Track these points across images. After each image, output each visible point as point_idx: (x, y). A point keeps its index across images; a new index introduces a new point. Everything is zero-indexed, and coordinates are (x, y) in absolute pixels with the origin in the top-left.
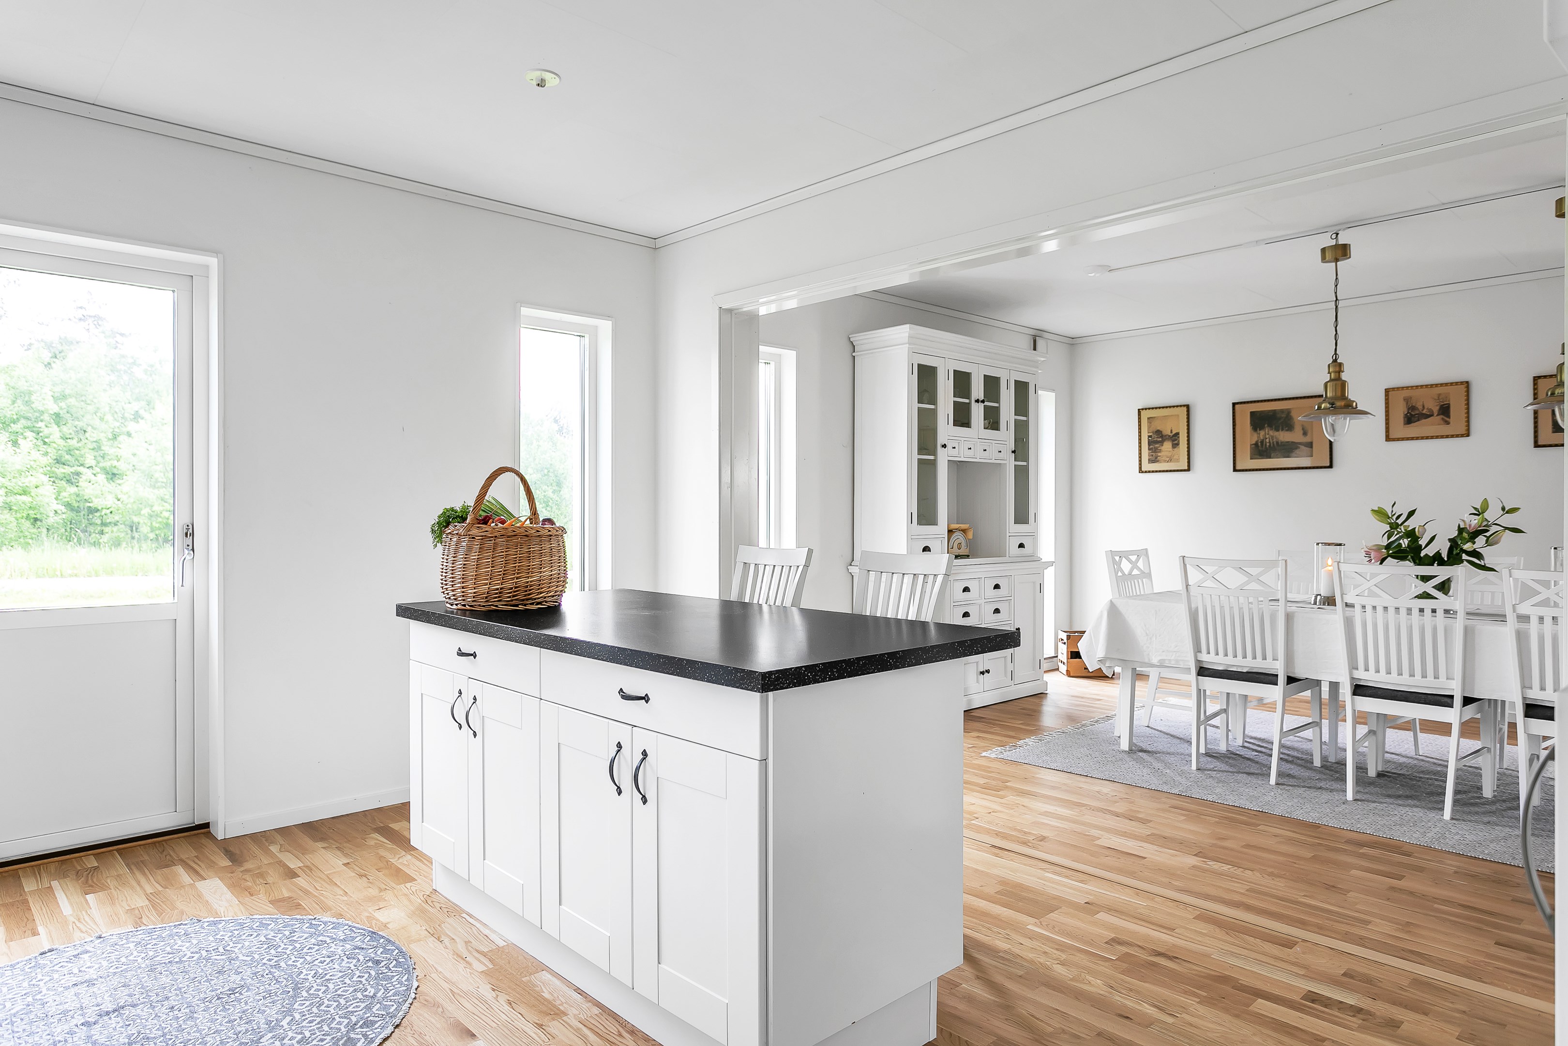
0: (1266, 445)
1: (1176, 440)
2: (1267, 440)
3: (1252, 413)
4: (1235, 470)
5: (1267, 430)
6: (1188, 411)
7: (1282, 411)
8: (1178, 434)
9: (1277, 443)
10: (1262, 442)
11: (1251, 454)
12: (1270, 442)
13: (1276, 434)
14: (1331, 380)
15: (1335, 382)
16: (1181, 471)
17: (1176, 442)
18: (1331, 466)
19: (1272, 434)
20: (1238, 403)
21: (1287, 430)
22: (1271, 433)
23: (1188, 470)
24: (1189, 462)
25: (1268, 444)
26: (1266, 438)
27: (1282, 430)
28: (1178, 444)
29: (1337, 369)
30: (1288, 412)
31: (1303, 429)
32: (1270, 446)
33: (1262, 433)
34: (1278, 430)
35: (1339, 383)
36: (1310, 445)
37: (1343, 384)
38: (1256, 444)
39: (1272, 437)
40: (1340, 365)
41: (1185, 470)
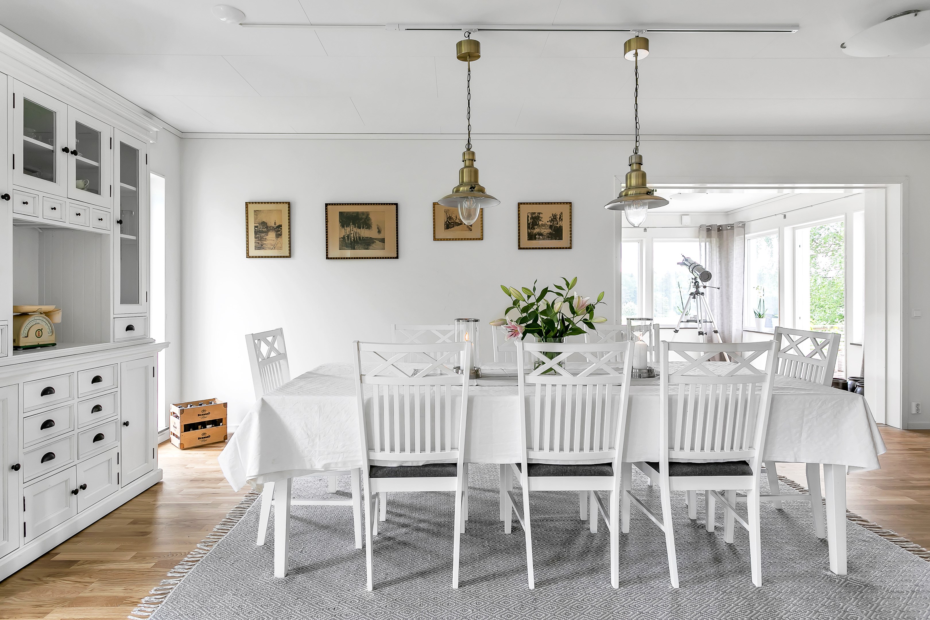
0: (351, 238)
1: (279, 231)
2: (352, 235)
3: (341, 214)
4: (327, 258)
5: (352, 227)
6: (289, 207)
7: (363, 213)
8: (281, 226)
9: (360, 238)
10: (348, 237)
11: (340, 245)
12: (354, 237)
13: (359, 230)
14: (466, 167)
15: (470, 169)
16: (284, 257)
17: (279, 233)
18: (397, 257)
19: (356, 231)
20: (330, 204)
21: (367, 228)
22: (355, 229)
23: (289, 257)
24: (290, 250)
25: (353, 238)
26: (351, 234)
27: (363, 228)
28: (281, 235)
29: (471, 158)
30: (367, 214)
31: (378, 228)
32: (354, 240)
33: (348, 229)
34: (360, 228)
35: (473, 169)
36: (383, 241)
37: (476, 172)
38: (344, 238)
39: (356, 233)
40: (473, 153)
41: (287, 257)
